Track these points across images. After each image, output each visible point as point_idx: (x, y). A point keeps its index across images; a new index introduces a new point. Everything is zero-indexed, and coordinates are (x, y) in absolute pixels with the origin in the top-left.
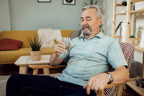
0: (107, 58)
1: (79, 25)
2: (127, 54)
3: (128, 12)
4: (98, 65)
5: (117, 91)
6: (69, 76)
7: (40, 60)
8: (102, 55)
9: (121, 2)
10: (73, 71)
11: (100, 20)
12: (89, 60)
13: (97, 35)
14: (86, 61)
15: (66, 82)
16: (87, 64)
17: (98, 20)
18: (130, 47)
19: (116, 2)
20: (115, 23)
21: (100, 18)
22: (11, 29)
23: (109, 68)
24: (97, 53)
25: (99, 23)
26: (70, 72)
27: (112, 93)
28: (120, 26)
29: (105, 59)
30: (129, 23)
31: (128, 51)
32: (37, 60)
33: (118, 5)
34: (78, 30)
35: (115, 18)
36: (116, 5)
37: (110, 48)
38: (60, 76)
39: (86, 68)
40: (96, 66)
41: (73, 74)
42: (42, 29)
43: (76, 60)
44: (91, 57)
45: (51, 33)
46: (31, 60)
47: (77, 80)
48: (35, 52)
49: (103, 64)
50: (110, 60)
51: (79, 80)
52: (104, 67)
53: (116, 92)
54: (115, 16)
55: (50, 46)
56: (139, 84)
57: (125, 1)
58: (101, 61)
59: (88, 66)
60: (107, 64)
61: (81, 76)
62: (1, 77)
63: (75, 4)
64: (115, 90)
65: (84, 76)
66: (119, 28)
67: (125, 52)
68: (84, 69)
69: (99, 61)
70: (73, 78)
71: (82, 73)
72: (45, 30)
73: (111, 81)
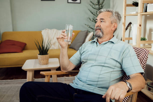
0: (121, 64)
1: (85, 25)
2: (141, 60)
3: (139, 14)
4: (112, 72)
5: (132, 98)
6: (83, 83)
7: (48, 64)
8: (117, 61)
9: (131, 3)
10: (87, 78)
11: (115, 25)
12: (103, 66)
13: (111, 40)
14: (100, 68)
15: (80, 89)
16: (101, 71)
17: (112, 23)
18: (144, 53)
19: (126, 2)
20: (125, 24)
21: (115, 23)
22: (13, 30)
23: (123, 74)
24: (111, 59)
25: (113, 27)
26: (84, 79)
27: (127, 100)
28: (129, 27)
29: (119, 65)
30: (140, 25)
31: (143, 57)
32: (45, 64)
33: (128, 5)
34: (84, 31)
35: (125, 19)
36: (126, 5)
37: (125, 54)
38: (73, 83)
39: (100, 75)
40: (110, 73)
41: (87, 82)
42: (46, 29)
43: (90, 67)
44: (105, 63)
45: (56, 33)
46: (39, 65)
47: (92, 88)
48: (42, 56)
49: (117, 71)
50: (124, 66)
51: (94, 87)
52: (118, 73)
53: (130, 98)
54: (125, 16)
55: (56, 48)
56: (151, 88)
57: (135, 2)
58: (115, 67)
59: (102, 72)
60: (121, 71)
61: (96, 83)
62: (5, 81)
63: (80, 3)
64: (130, 97)
65: (99, 83)
66: (128, 28)
67: (139, 58)
68: (98, 76)
69: (114, 67)
70: (88, 85)
71: (97, 80)
72: (50, 30)
73: (130, 90)
